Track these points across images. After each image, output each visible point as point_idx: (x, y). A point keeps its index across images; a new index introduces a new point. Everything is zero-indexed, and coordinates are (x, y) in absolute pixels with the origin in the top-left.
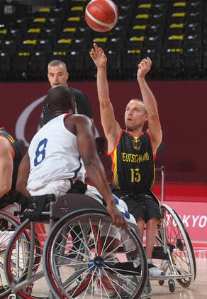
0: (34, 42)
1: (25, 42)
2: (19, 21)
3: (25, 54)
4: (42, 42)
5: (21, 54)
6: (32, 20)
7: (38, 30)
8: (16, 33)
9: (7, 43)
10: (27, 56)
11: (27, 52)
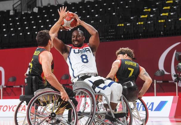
0: (167, 14)
1: (161, 15)
2: (157, 3)
3: (162, 21)
4: (172, 14)
5: (160, 21)
6: (165, 2)
7: (169, 8)
8: (156, 10)
9: (151, 16)
10: (163, 22)
11: (163, 20)
